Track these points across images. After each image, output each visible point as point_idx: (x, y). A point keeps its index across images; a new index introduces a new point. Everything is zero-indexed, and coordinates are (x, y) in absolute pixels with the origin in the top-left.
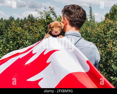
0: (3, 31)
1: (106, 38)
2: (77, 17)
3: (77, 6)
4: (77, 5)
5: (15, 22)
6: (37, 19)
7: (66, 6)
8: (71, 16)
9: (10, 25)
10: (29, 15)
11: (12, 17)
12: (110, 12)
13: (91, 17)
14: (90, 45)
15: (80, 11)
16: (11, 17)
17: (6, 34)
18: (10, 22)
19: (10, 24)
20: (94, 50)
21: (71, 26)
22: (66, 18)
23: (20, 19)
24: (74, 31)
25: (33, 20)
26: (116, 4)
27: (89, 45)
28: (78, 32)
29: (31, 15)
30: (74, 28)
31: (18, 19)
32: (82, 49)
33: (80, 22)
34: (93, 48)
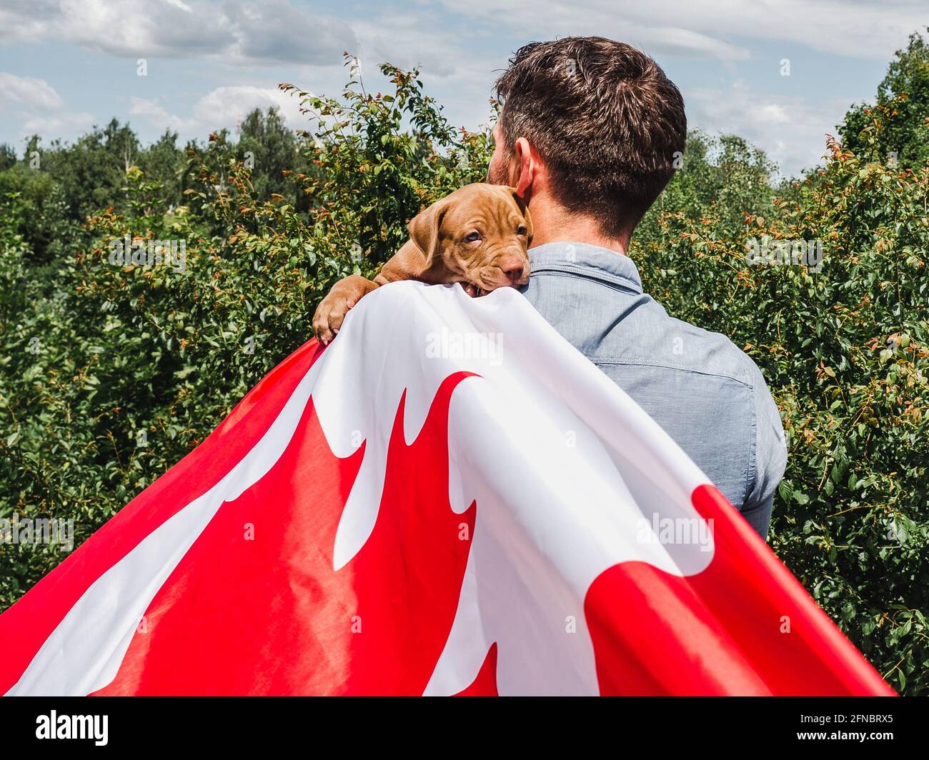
0: (48, 235)
2: (617, 138)
3: (620, 48)
4: (620, 45)
5: (142, 164)
7: (531, 47)
9: (101, 191)
10: (255, 116)
11: (121, 126)
12: (882, 99)
14: (712, 352)
15: (639, 94)
16: (115, 124)
17: (71, 260)
18: (101, 163)
19: (107, 184)
20: (739, 397)
21: (561, 208)
22: (524, 143)
23: (180, 145)
25: (282, 152)
27: (702, 353)
29: (265, 115)
30: (587, 224)
31: (169, 140)
32: (645, 383)
33: (636, 175)
34: (733, 383)
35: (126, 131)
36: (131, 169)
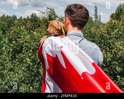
0: (5, 30)
1: (110, 38)
2: (79, 16)
6: (40, 18)
8: (73, 16)
10: (33, 14)
12: (116, 12)
13: (96, 17)
14: (93, 45)
15: (82, 11)
16: (14, 15)
17: (8, 33)
18: (12, 20)
19: (13, 23)
20: (97, 51)
21: (72, 26)
23: (23, 18)
24: (76, 30)
25: (36, 19)
26: (122, 4)
27: (92, 45)
28: (80, 32)
31: (21, 17)
33: (82, 21)
35: (15, 16)
36: (16, 21)
